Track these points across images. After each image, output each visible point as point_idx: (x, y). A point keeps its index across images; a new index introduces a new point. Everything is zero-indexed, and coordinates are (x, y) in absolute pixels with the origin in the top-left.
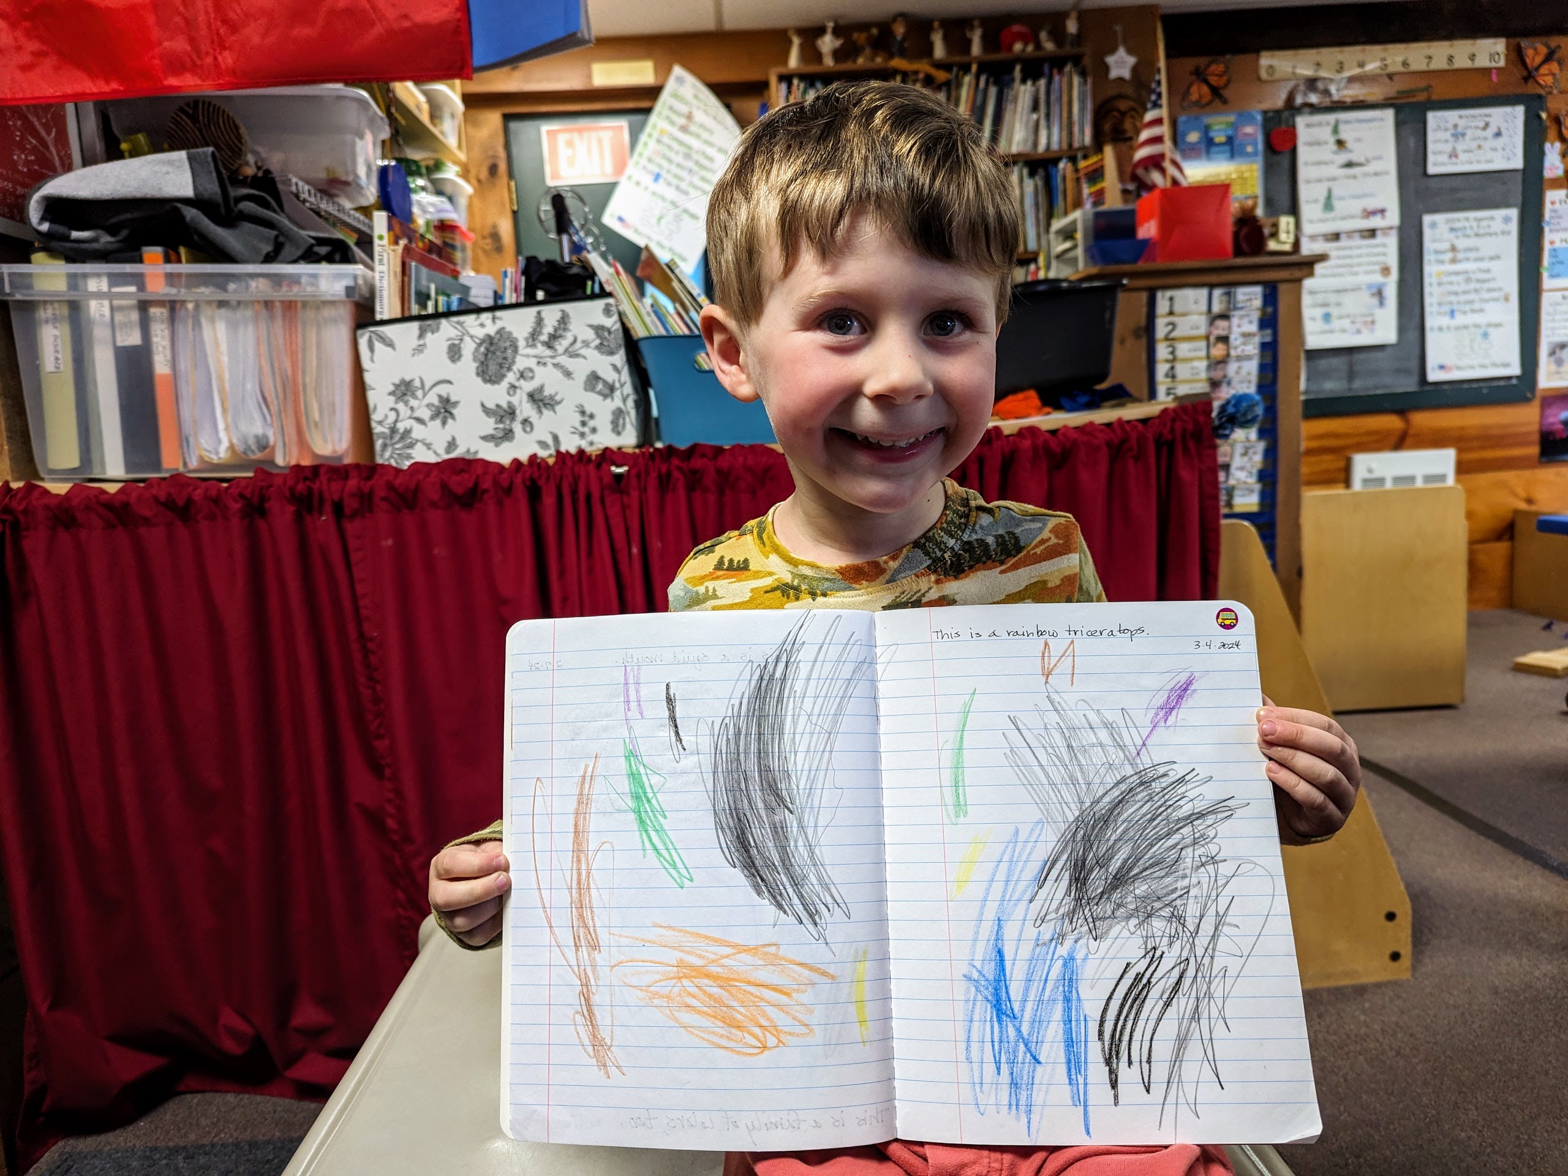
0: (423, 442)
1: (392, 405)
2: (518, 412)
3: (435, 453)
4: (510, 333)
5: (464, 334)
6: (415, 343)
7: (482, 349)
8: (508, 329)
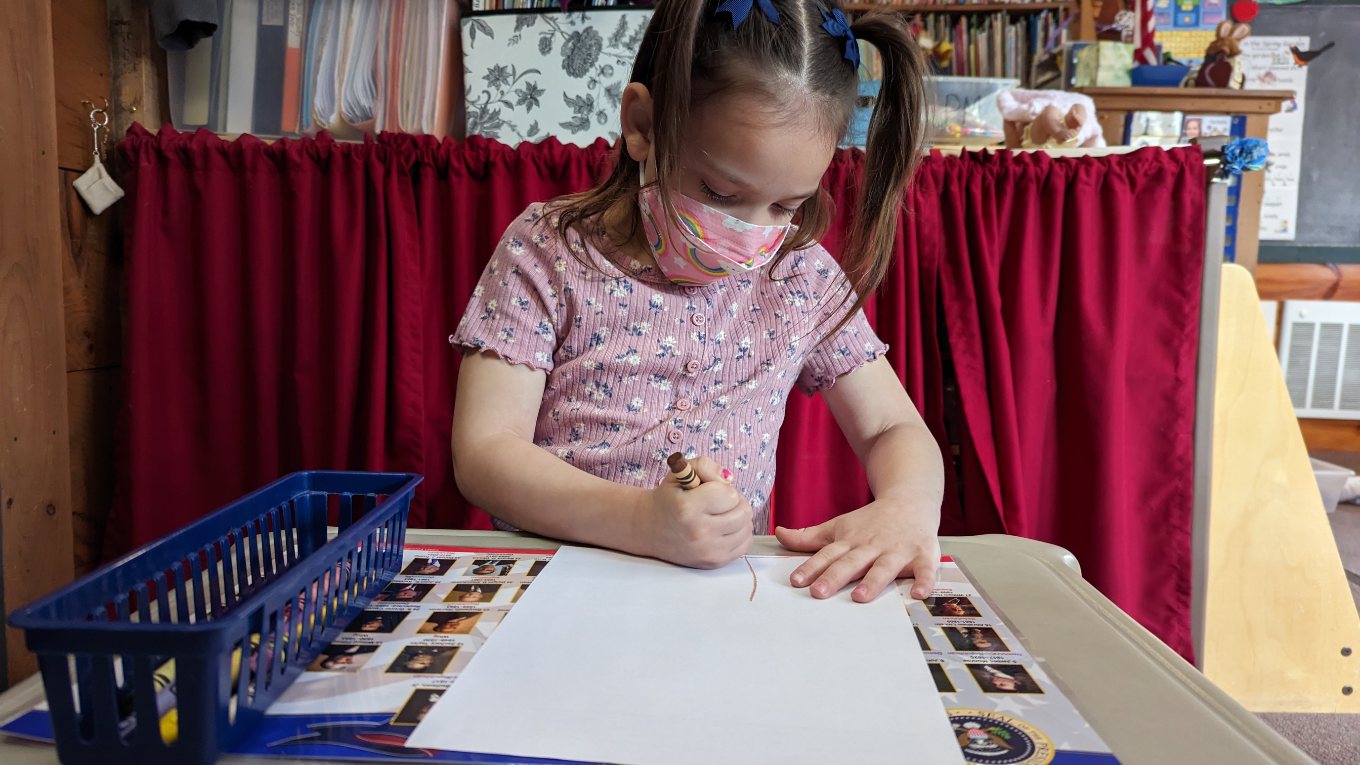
0: (509, 124)
1: (486, 88)
2: (595, 104)
3: (519, 134)
4: (597, 32)
5: (555, 30)
6: (512, 34)
7: (570, 44)
8: (594, 29)
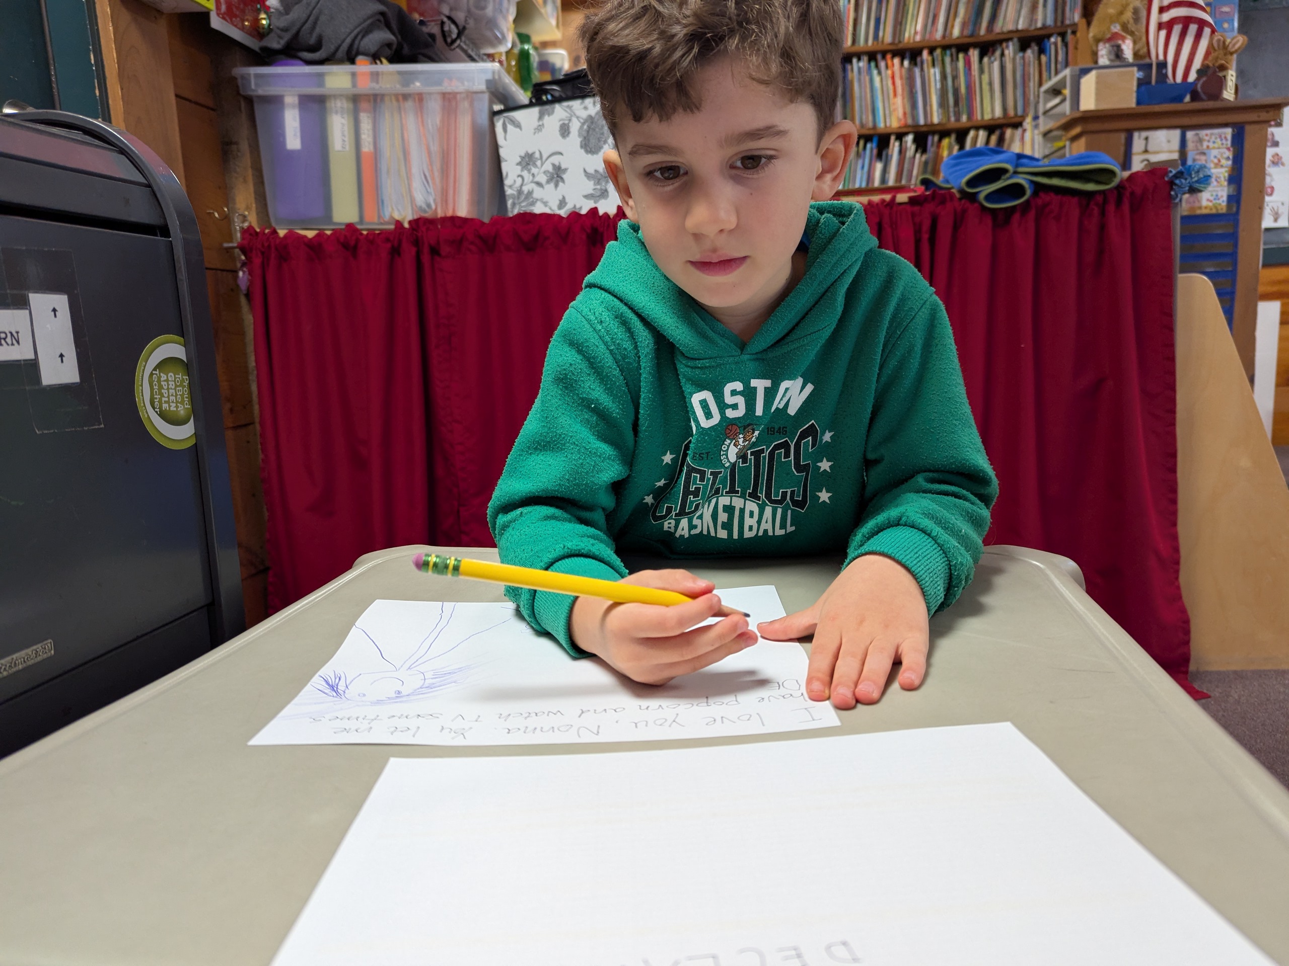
0: (542, 200)
1: (519, 172)
3: (550, 209)
5: (571, 116)
6: (535, 123)
7: (585, 127)
